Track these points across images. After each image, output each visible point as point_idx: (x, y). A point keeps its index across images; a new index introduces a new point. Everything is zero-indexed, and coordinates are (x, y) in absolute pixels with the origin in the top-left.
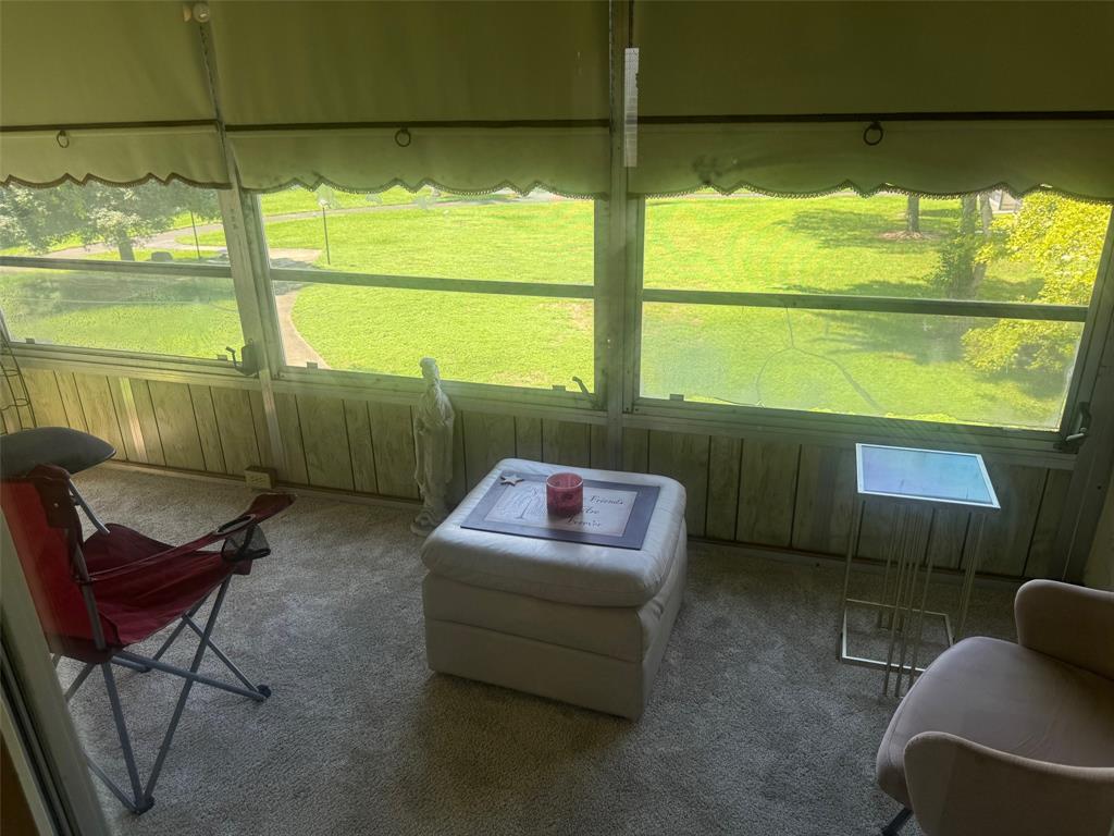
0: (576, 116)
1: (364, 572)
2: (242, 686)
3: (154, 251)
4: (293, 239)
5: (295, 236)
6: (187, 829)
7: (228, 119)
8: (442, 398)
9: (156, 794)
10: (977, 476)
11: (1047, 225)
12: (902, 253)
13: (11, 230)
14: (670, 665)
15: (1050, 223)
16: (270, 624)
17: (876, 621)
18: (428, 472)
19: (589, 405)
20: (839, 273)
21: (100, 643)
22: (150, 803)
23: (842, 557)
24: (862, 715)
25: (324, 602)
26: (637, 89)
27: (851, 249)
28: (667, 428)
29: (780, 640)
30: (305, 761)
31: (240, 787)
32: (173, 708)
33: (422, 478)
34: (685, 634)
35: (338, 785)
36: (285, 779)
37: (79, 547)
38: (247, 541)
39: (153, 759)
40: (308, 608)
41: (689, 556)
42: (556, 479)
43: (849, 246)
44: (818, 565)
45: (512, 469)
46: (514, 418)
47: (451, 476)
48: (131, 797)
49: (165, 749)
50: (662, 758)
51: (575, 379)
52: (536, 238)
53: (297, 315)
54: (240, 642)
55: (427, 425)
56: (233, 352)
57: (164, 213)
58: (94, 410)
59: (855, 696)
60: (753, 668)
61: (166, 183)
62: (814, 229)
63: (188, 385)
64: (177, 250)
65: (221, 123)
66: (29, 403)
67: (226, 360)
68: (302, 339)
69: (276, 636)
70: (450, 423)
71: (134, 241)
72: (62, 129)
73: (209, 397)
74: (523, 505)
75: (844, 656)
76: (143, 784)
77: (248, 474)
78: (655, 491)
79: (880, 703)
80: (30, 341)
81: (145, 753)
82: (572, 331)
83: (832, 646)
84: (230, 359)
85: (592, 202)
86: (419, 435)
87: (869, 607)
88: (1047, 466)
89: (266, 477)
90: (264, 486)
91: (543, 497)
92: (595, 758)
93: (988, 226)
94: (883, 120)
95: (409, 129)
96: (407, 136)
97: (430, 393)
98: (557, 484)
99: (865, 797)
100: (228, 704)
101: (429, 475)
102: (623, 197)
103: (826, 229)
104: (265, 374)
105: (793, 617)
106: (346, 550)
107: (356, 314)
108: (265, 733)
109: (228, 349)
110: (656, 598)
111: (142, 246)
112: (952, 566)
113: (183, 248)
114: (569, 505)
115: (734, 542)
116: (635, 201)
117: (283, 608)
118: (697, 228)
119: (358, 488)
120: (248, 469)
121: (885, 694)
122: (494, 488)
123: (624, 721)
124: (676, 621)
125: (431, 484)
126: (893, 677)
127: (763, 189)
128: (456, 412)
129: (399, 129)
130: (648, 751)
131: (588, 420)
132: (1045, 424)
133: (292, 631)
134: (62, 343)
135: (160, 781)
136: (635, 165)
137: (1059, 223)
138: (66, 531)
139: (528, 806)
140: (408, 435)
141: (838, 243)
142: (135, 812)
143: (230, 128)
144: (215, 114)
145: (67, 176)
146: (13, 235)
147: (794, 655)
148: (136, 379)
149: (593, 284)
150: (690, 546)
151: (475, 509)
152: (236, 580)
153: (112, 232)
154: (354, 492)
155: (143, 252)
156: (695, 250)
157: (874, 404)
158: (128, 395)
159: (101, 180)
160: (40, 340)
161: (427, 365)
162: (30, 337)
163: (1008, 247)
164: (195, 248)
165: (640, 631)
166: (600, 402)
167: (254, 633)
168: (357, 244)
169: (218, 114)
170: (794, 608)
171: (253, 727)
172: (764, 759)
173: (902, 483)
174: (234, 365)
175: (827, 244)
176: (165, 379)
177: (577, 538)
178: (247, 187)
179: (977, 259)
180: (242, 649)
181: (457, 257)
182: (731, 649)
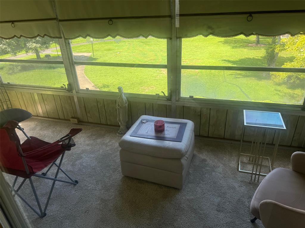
0: (161, 15)
1: (104, 147)
2: (70, 181)
3: (45, 54)
4: (84, 50)
5: (84, 49)
6: (55, 222)
7: (60, 18)
8: (124, 98)
9: (47, 212)
10: (278, 117)
11: (297, 41)
12: (254, 50)
13: (6, 49)
14: (190, 173)
15: (297, 40)
16: (78, 162)
17: (249, 159)
18: (121, 119)
19: (166, 99)
20: (237, 56)
21: (28, 172)
22: (45, 215)
23: (240, 141)
24: (245, 187)
25: (93, 156)
26: (179, 5)
27: (240, 49)
28: (188, 105)
29: (221, 165)
30: (88, 202)
31: (70, 210)
32: (51, 187)
33: (120, 120)
34: (194, 164)
35: (97, 209)
36: (82, 207)
37: (20, 146)
38: (69, 142)
39: (46, 202)
40: (89, 157)
41: (195, 141)
42: (157, 122)
43: (239, 48)
44: (232, 143)
45: (144, 118)
46: (145, 103)
47: (127, 120)
48: (40, 213)
49: (49, 198)
50: (188, 200)
51: (162, 92)
52: (151, 48)
53: (85, 71)
54: (69, 168)
55: (120, 105)
56: (65, 85)
57: (47, 44)
58: (28, 102)
59: (243, 181)
60: (214, 173)
61: (43, 37)
62: (229, 43)
63: (53, 95)
64: (52, 54)
65: (58, 19)
66: (9, 100)
67: (63, 88)
68: (87, 78)
69: (80, 166)
70: (127, 105)
71: (40, 52)
72: (13, 22)
73: (59, 98)
74: (148, 129)
75: (240, 170)
76: (43, 209)
77: (71, 119)
78: (185, 124)
79: (250, 183)
80: (9, 83)
81: (43, 200)
82: (162, 74)
83: (236, 167)
84: (64, 87)
85: (166, 40)
86: (118, 108)
87: (247, 156)
88: (299, 115)
89: (76, 120)
90: (76, 123)
91: (153, 126)
92: (169, 200)
93: (279, 41)
94: (253, 14)
95: (112, 20)
96: (111, 22)
97: (121, 96)
98: (157, 123)
99: (246, 211)
100: (67, 186)
101: (121, 120)
102: (175, 38)
103: (233, 43)
104: (74, 91)
105: (225, 158)
106: (99, 141)
107: (102, 71)
108: (77, 194)
109: (63, 85)
110: (186, 156)
111: (42, 53)
112: (270, 143)
113: (54, 53)
114: (161, 129)
115: (208, 137)
116: (179, 39)
117: (81, 158)
118: (197, 44)
119: (102, 123)
120: (71, 118)
121: (251, 181)
122: (139, 124)
123: (177, 189)
124: (192, 160)
125: (122, 122)
126: (254, 176)
127: (217, 35)
128: (128, 102)
129: (109, 20)
130: (184, 198)
131: (166, 103)
132: (299, 103)
133: (84, 164)
134: (17, 83)
135: (48, 208)
136: (179, 27)
137: (300, 40)
138: (16, 142)
139: (150, 215)
140: (115, 108)
141: (236, 47)
142: (41, 217)
143: (60, 21)
144: (56, 16)
145: (15, 36)
146: (7, 50)
147: (225, 170)
148: (38, 93)
149: (167, 64)
150: (195, 139)
151: (134, 130)
152: (67, 152)
153: (33, 49)
154: (101, 124)
155: (42, 54)
156: (196, 50)
157: (248, 97)
158: (36, 97)
159: (25, 37)
160: (11, 82)
161: (120, 89)
162: (8, 82)
163: (285, 47)
164: (57, 53)
165: (182, 165)
166: (169, 98)
167: (73, 165)
168: (101, 51)
169: (57, 17)
170: (225, 156)
171: (74, 192)
172: (217, 200)
173: (256, 120)
174: (65, 89)
175: (233, 47)
176: (47, 93)
177: (163, 139)
178: (66, 38)
179: (276, 51)
180: (70, 170)
181: (129, 54)
182: (207, 168)
